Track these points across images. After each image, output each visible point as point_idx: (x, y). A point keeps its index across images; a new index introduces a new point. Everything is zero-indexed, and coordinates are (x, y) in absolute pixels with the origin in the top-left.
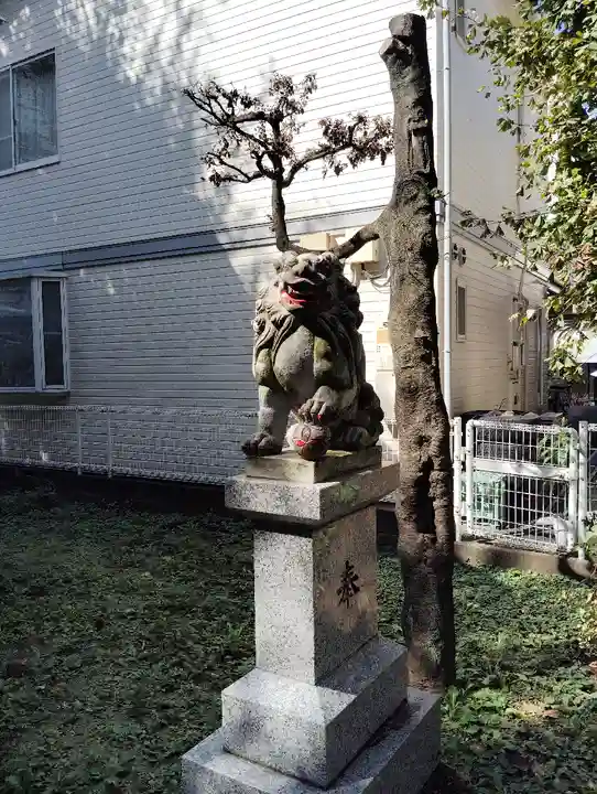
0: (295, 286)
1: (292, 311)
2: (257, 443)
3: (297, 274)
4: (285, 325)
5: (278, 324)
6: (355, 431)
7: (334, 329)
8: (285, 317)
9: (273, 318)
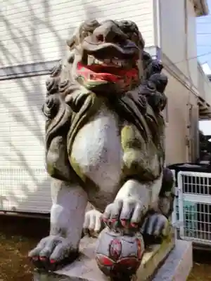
0: (98, 54)
1: (94, 89)
2: (49, 253)
3: (100, 38)
4: (84, 107)
5: (75, 106)
6: (157, 220)
7: (143, 110)
8: (85, 97)
9: (68, 98)
